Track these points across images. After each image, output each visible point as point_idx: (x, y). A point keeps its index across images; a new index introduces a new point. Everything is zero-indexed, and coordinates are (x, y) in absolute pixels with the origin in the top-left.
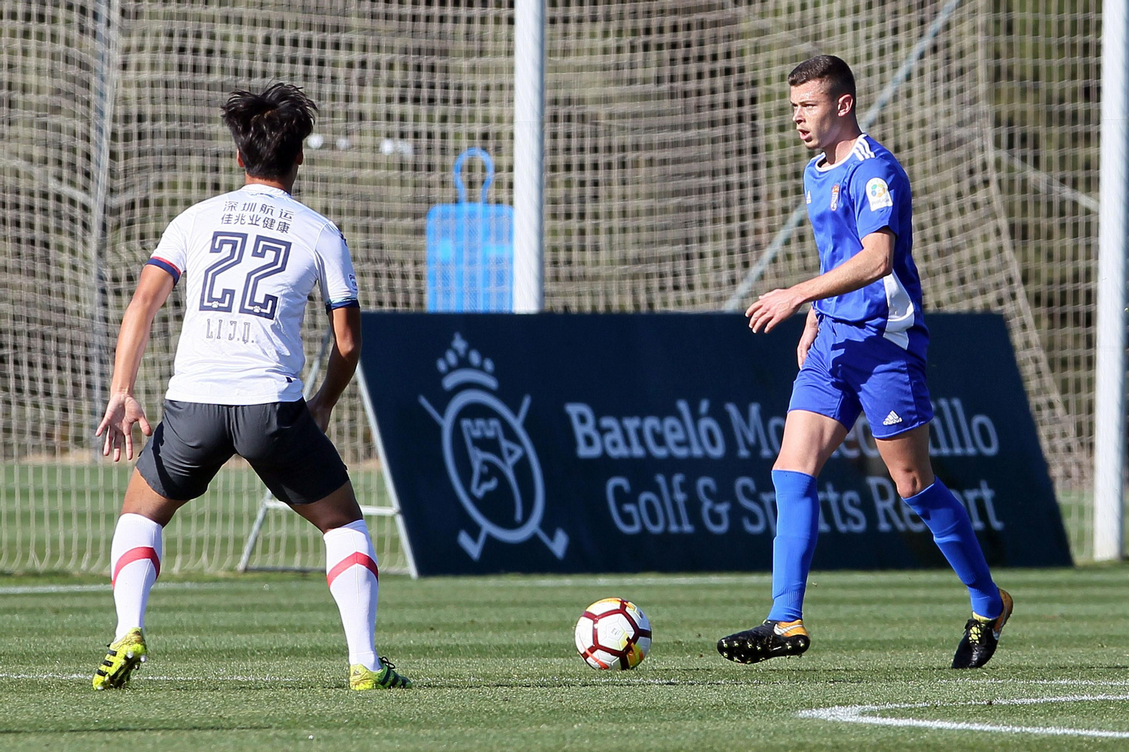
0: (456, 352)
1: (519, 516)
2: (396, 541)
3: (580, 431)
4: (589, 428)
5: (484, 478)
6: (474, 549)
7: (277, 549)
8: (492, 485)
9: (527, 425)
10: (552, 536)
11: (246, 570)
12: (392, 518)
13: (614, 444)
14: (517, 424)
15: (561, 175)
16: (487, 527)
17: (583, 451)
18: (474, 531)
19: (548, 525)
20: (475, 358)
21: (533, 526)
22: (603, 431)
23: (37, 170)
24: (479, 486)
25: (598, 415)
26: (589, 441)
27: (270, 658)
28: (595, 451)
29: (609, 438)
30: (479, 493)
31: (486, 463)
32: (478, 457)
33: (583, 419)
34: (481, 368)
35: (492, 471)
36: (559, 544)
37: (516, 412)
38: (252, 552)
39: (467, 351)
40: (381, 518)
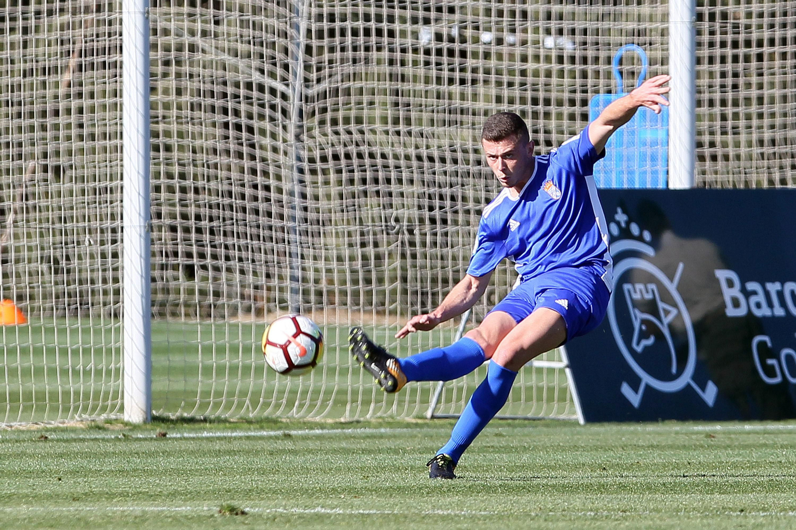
0: (618, 223)
1: (674, 370)
2: (564, 391)
3: (729, 294)
4: (736, 292)
5: (643, 335)
6: (635, 399)
7: (459, 399)
8: (650, 341)
9: (679, 289)
10: (703, 388)
11: (433, 417)
12: (562, 371)
13: (758, 305)
14: (672, 288)
15: (705, 67)
16: (647, 379)
17: (731, 312)
18: (635, 383)
19: (700, 378)
20: (635, 229)
21: (686, 378)
22: (747, 294)
23: (241, 63)
24: (638, 344)
25: (743, 281)
26: (736, 304)
27: (465, 494)
28: (742, 312)
29: (753, 300)
30: (639, 349)
31: (643, 322)
32: (638, 317)
33: (730, 284)
34: (640, 239)
35: (651, 329)
36: (710, 394)
37: (671, 278)
38: (438, 401)
39: (628, 223)
40: (551, 371)
